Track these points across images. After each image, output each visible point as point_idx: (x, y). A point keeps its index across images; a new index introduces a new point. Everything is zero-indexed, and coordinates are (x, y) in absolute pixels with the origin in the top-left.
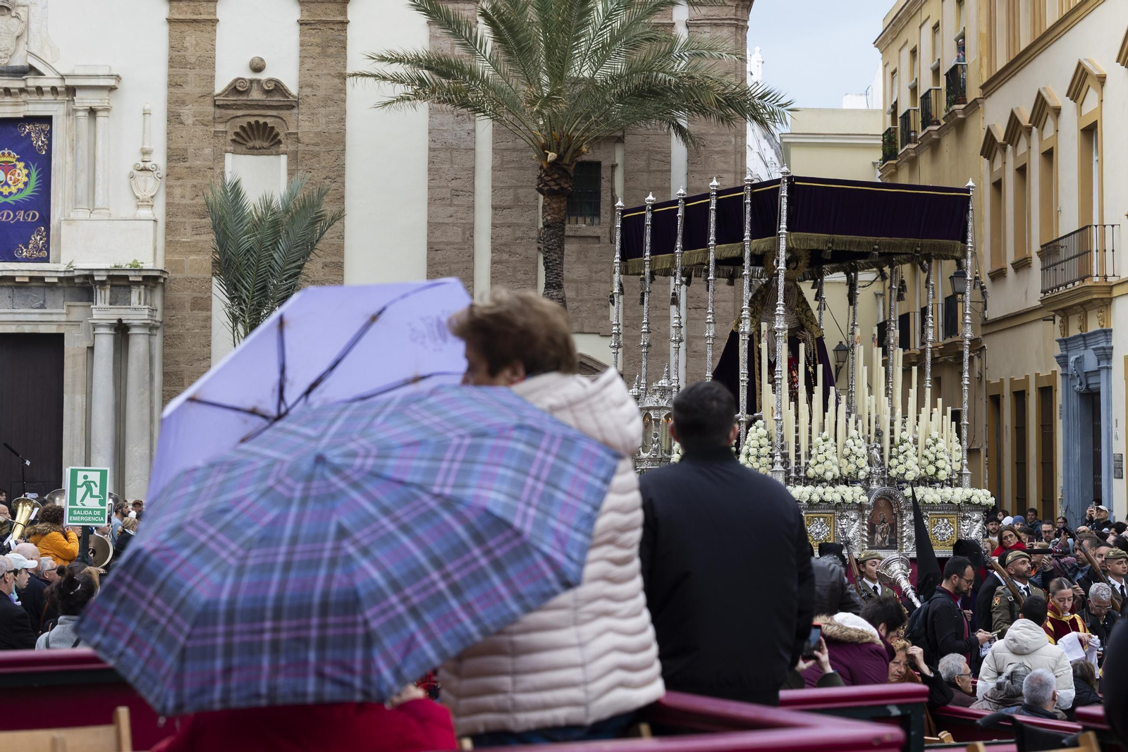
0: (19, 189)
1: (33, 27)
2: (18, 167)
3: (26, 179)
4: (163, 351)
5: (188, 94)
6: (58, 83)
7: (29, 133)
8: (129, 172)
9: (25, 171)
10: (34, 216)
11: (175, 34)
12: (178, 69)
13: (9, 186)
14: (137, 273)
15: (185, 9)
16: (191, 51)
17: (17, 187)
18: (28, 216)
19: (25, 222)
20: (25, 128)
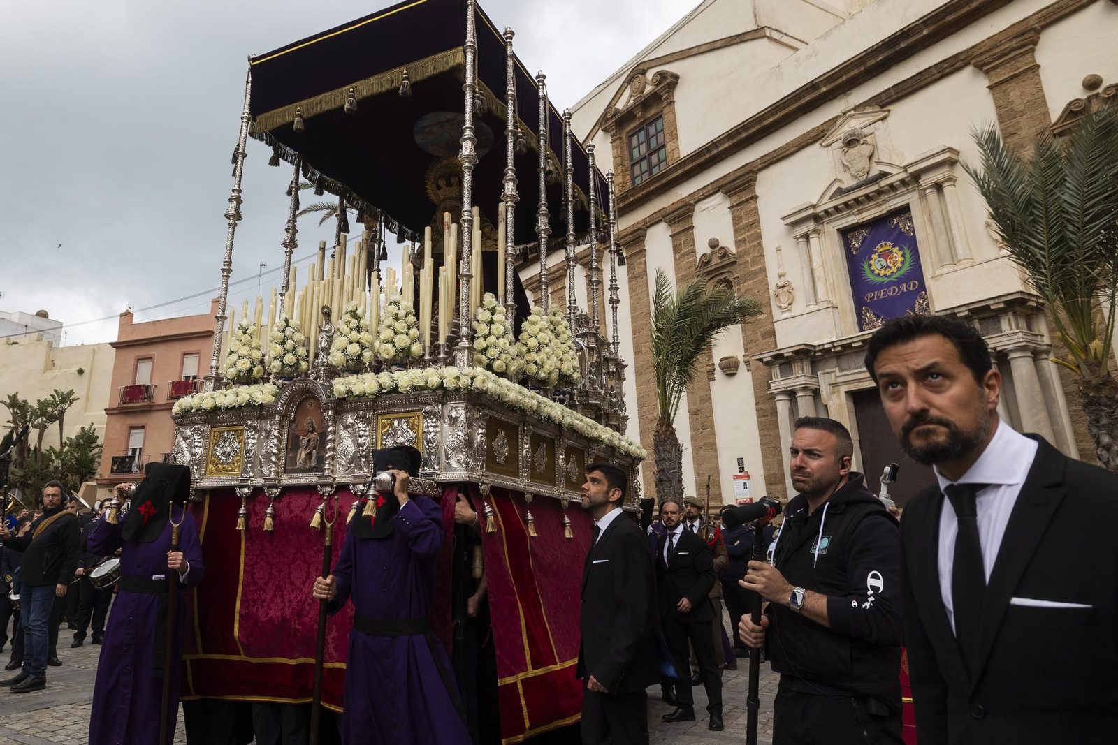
0: (898, 268)
1: (880, 145)
2: (894, 251)
3: (902, 259)
4: (1059, 372)
5: (1024, 137)
6: (903, 176)
7: (897, 224)
8: (984, 221)
9: (901, 253)
10: (914, 285)
11: (997, 96)
12: (1009, 122)
13: (890, 268)
14: (997, 301)
15: (1003, 72)
16: (1017, 101)
17: (896, 267)
18: (910, 286)
19: (908, 291)
20: (893, 221)
